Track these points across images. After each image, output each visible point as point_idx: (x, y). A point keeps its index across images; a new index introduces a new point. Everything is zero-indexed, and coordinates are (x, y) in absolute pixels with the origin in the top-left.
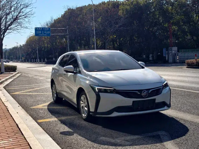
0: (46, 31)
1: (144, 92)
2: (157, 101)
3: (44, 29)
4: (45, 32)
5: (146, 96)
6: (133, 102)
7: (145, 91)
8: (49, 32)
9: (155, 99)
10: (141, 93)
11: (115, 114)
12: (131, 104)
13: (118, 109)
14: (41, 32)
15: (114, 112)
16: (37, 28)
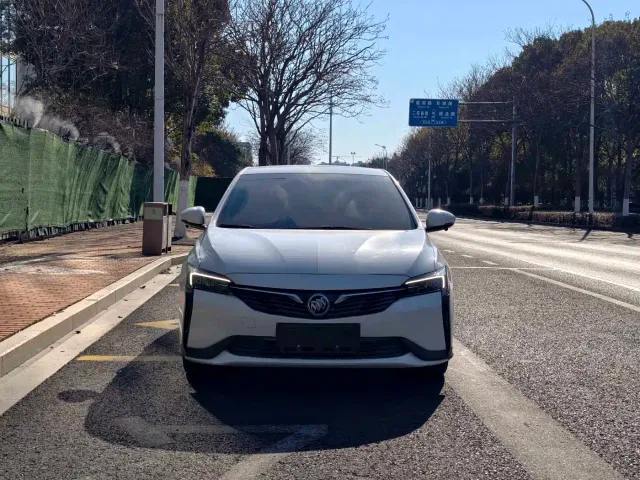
0: (445, 111)
1: (314, 299)
2: (364, 333)
3: (438, 103)
4: (441, 114)
5: (322, 311)
6: (279, 326)
7: (319, 297)
8: (453, 114)
9: (357, 326)
10: (305, 300)
11: (226, 358)
12: (271, 332)
13: (234, 344)
14: (427, 113)
15: (224, 352)
16: (416, 100)
